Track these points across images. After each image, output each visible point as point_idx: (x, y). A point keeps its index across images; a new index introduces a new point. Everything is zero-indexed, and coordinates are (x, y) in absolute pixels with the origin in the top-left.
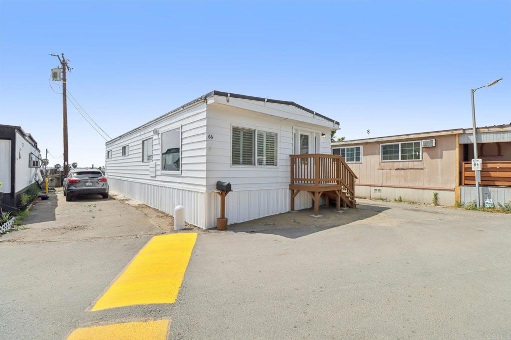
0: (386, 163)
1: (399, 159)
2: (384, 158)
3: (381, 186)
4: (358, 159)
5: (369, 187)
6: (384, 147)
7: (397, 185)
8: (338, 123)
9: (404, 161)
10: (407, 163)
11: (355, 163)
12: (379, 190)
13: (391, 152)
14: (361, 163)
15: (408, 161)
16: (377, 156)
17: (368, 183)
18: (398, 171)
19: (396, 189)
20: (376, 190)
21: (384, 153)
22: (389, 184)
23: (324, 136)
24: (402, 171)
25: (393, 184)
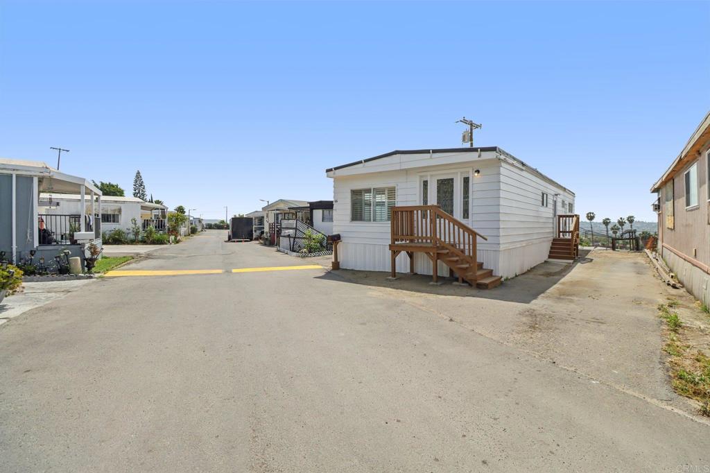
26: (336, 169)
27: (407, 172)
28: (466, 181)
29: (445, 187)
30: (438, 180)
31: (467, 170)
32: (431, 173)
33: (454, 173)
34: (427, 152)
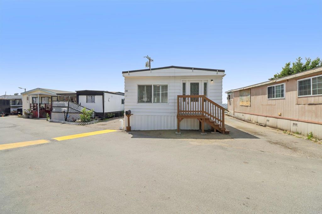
0: (301, 98)
1: (311, 94)
2: (300, 94)
3: (298, 121)
4: (282, 96)
5: (290, 121)
6: (300, 82)
7: (310, 120)
8: (223, 71)
9: (315, 96)
10: (318, 97)
11: (281, 99)
12: (296, 124)
13: (305, 88)
14: (284, 99)
15: (319, 96)
16: (295, 92)
17: (289, 118)
18: (311, 106)
19: (309, 124)
20: (294, 124)
21: (300, 88)
22: (303, 119)
23: (212, 82)
24: (314, 107)
25: (306, 120)
26: (130, 72)
27: (175, 77)
28: (205, 84)
29: (195, 86)
30: (191, 83)
31: (207, 79)
32: (188, 79)
33: (199, 80)
34: (191, 68)
